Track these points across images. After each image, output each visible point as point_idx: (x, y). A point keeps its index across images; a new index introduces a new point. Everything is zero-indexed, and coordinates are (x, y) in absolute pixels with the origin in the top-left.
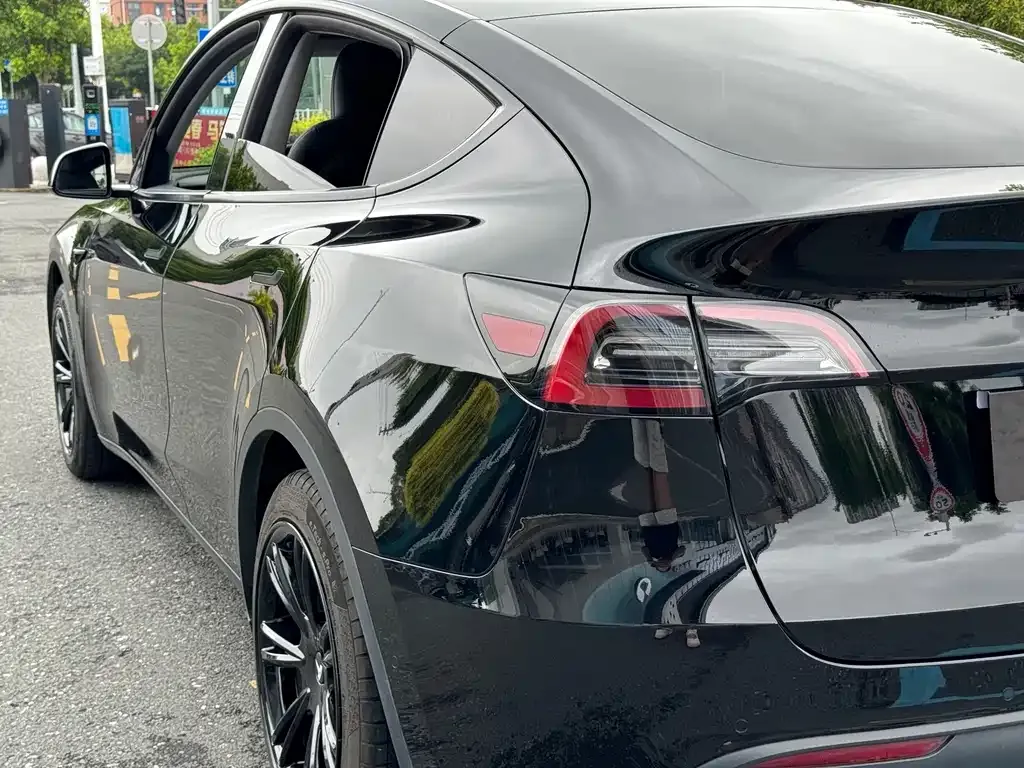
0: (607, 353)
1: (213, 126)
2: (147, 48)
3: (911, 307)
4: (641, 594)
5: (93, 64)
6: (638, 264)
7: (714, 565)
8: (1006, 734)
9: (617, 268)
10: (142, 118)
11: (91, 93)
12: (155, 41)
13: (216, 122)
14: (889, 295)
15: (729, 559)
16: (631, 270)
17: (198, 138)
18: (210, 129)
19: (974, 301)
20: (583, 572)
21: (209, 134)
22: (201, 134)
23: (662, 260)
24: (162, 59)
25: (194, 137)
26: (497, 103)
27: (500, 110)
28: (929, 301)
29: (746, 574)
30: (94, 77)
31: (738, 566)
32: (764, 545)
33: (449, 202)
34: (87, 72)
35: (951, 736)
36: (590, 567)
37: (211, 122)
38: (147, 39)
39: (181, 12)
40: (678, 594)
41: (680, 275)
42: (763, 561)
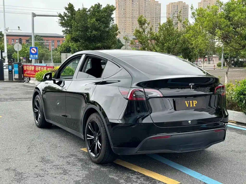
0: (135, 94)
1: (37, 68)
2: (18, 51)
3: (169, 89)
4: (138, 117)
5: (4, 54)
6: (138, 85)
7: (146, 115)
8: (178, 135)
9: (136, 85)
10: (21, 66)
11: (10, 61)
12: (19, 49)
13: (37, 67)
14: (166, 88)
15: (147, 114)
16: (137, 85)
17: (33, 70)
18: (36, 68)
19: (177, 88)
20: (131, 116)
21: (36, 69)
22: (34, 69)
23: (141, 84)
24: (15, 52)
25: (32, 70)
26: (120, 67)
27: (120, 68)
28: (171, 88)
29: (149, 116)
30: (4, 57)
31: (148, 115)
32: (151, 113)
33: (117, 79)
34: (3, 56)
35: (172, 135)
36: (132, 115)
37: (36, 67)
38: (18, 49)
39: (21, 42)
40: (142, 117)
41: (143, 86)
42: (151, 115)
